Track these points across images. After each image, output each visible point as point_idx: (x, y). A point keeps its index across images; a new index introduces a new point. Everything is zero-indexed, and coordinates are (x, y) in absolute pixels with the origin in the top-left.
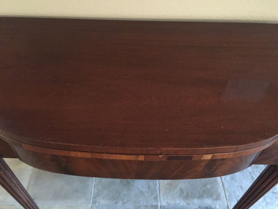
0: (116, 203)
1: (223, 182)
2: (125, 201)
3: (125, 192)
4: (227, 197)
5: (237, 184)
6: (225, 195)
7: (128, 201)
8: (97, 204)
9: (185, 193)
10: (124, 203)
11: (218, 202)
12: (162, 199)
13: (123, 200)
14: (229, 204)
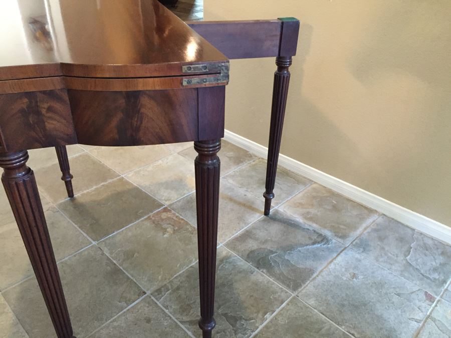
0: (240, 187)
1: (365, 233)
2: (249, 190)
3: (255, 186)
4: (354, 243)
5: (379, 243)
6: (354, 240)
7: (251, 191)
8: (225, 180)
9: (309, 216)
10: (247, 191)
11: (339, 240)
12: (282, 206)
13: (247, 188)
14: (350, 247)
